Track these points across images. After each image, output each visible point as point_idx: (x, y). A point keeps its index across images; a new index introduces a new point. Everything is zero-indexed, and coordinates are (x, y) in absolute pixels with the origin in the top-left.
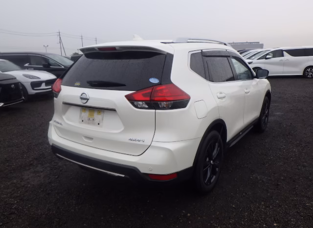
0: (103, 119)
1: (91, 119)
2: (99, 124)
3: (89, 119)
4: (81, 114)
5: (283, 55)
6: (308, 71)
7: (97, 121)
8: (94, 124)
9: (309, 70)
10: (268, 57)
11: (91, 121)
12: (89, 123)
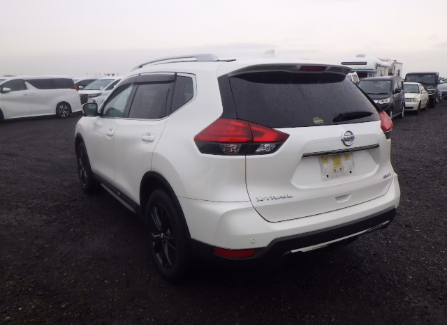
0: (353, 164)
1: (338, 169)
2: (351, 172)
3: (335, 170)
4: (322, 166)
5: (25, 88)
6: (60, 109)
7: (346, 169)
8: (344, 175)
9: (61, 107)
10: (5, 89)
11: (338, 172)
12: (337, 176)
